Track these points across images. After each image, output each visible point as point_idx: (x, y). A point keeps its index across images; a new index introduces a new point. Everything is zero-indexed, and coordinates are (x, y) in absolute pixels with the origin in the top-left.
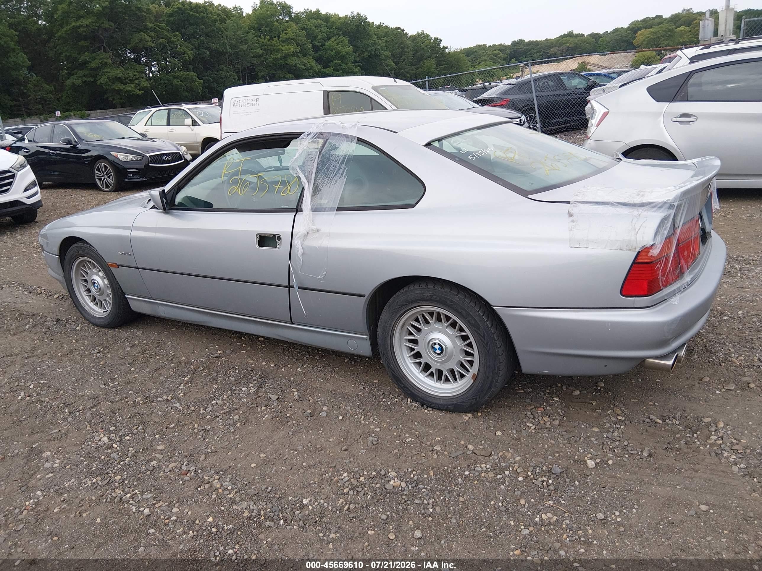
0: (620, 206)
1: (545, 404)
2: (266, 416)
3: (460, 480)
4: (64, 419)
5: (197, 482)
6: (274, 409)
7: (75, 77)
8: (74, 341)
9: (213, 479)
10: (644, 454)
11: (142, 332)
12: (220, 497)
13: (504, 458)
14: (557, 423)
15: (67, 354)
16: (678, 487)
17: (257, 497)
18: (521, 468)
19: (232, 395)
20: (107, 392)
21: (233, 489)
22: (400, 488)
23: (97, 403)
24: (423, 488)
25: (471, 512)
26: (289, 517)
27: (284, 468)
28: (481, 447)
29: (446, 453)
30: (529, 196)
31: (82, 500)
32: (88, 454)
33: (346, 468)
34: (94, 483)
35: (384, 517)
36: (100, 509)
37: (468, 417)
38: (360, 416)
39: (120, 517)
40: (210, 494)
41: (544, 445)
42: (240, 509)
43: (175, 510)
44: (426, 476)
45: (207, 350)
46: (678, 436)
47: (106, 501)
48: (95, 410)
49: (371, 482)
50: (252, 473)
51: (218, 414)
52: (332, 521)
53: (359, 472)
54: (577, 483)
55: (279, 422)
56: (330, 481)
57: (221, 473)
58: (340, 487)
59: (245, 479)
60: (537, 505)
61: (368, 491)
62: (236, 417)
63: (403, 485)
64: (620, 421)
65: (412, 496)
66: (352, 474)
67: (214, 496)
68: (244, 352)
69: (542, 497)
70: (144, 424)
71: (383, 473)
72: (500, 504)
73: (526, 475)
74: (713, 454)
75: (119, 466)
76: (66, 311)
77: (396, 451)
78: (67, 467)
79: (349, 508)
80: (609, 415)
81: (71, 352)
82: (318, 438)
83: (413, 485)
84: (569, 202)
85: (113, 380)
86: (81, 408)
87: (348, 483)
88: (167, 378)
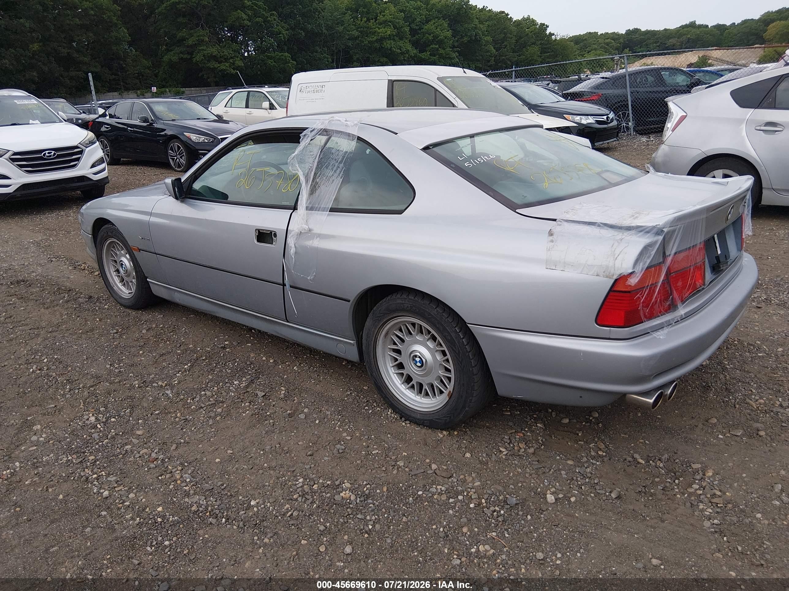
0: (606, 228)
1: (526, 429)
2: (248, 412)
3: (411, 499)
4: (63, 395)
5: (160, 471)
6: (256, 406)
7: (172, 53)
8: (98, 319)
9: (176, 469)
10: (612, 495)
11: (162, 316)
12: (176, 489)
13: (464, 481)
14: (531, 450)
15: (88, 332)
16: (636, 536)
17: (210, 492)
18: (476, 494)
19: (223, 387)
20: (110, 372)
21: (191, 481)
22: (348, 501)
23: (98, 382)
24: (371, 503)
25: (410, 534)
26: (233, 516)
27: (245, 467)
28: (445, 467)
29: (407, 469)
30: (517, 211)
31: (53, 476)
32: (73, 431)
33: (304, 473)
34: (69, 460)
35: (322, 528)
36: (66, 486)
37: (441, 435)
38: (336, 422)
39: (81, 496)
40: (168, 484)
41: (509, 473)
42: (190, 502)
43: (132, 495)
44: (378, 491)
45: (216, 339)
46: (657, 480)
47: (74, 479)
48: (93, 389)
49: (323, 491)
50: (215, 468)
51: (203, 406)
52: (271, 526)
53: (315, 479)
54: (529, 517)
55: (257, 419)
56: (283, 485)
57: (186, 464)
58: (291, 492)
59: (206, 473)
60: (479, 535)
61: (317, 500)
62: (219, 410)
63: (353, 497)
64: (600, 456)
65: (357, 510)
66: (308, 480)
67: (171, 487)
68: (250, 345)
69: (488, 528)
70: (132, 408)
71: (337, 483)
72: (441, 529)
73: (479, 503)
74: (688, 504)
75: (97, 446)
76: (101, 289)
77: (358, 462)
78: (51, 442)
79: (292, 514)
80: (590, 448)
81: (92, 330)
82: (289, 440)
83: (362, 499)
84: (555, 220)
85: (120, 361)
86: (81, 386)
87: (300, 489)
88: (169, 364)
